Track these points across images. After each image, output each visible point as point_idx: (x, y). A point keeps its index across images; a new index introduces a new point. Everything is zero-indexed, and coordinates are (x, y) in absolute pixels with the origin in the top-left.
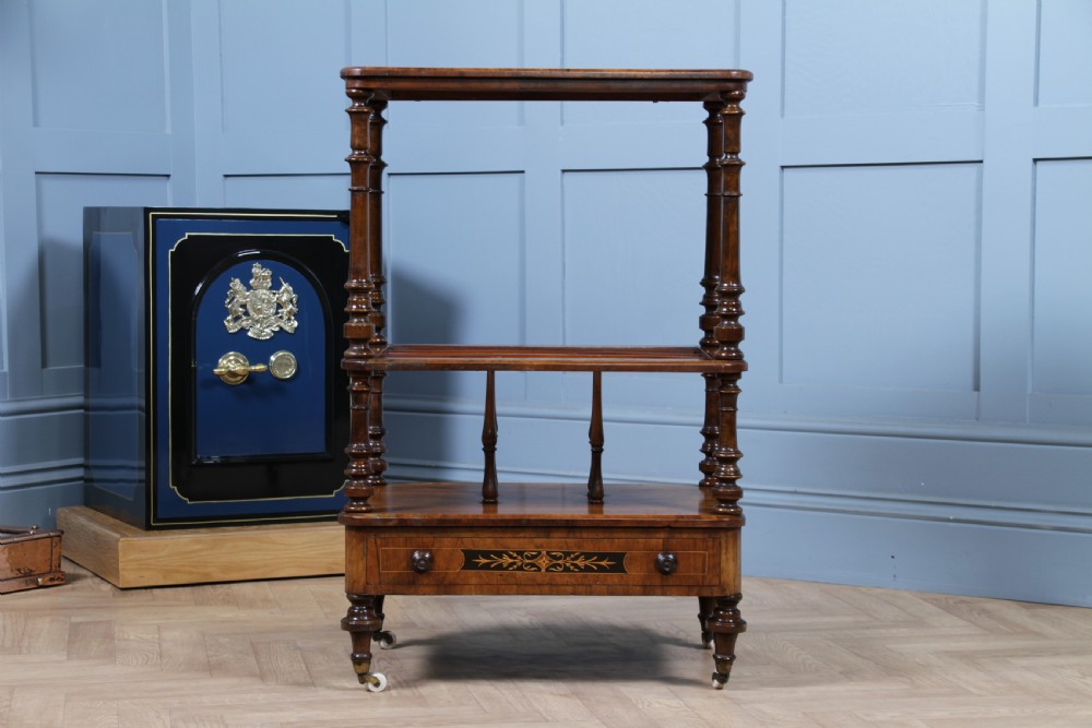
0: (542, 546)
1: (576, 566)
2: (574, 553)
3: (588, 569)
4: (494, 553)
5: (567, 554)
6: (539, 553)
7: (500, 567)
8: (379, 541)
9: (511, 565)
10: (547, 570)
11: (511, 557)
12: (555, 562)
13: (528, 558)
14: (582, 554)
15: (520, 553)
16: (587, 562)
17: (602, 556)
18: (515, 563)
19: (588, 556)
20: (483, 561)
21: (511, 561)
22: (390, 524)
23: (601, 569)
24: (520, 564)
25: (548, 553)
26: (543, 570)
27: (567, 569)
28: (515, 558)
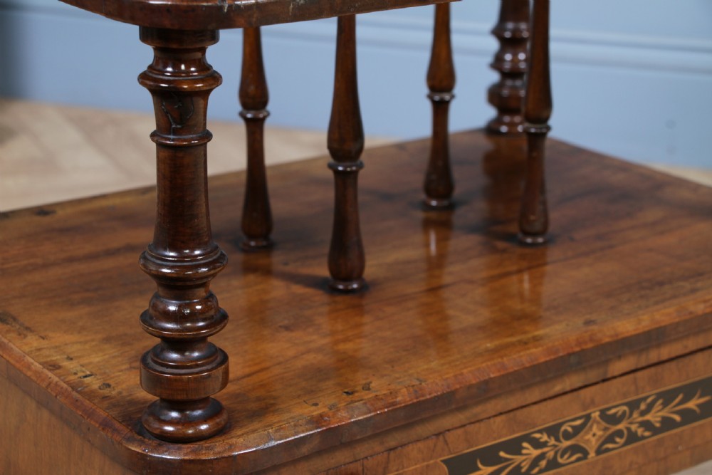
0: (593, 403)
1: (647, 425)
2: (645, 399)
3: (667, 424)
5: (633, 405)
6: (588, 417)
10: (599, 452)
11: (537, 444)
13: (567, 436)
14: (659, 396)
15: (553, 431)
17: (689, 391)
19: (667, 397)
21: (536, 453)
22: (305, 450)
23: (688, 417)
24: (551, 455)
25: (603, 414)
26: (592, 454)
27: (633, 438)
28: (545, 444)
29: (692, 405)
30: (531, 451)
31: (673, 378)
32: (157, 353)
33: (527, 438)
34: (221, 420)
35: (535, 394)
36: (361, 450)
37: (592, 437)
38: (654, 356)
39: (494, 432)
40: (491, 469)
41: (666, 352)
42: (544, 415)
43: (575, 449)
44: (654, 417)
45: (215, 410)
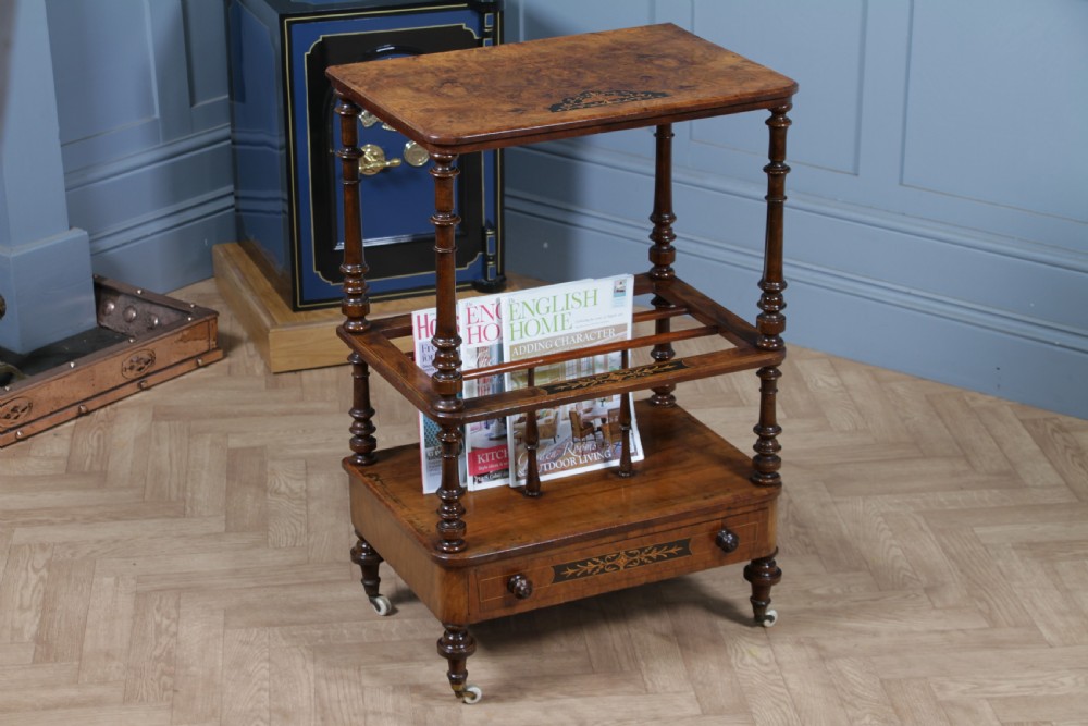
3: (660, 558)
4: (579, 563)
5: (642, 550)
7: (585, 574)
8: (478, 576)
9: (595, 569)
10: (625, 567)
12: (632, 559)
13: (609, 560)
16: (659, 553)
18: (597, 567)
20: (570, 572)
22: (492, 559)
25: (626, 553)
27: (642, 563)
29: (673, 551)
30: (591, 566)
31: (660, 540)
32: (442, 523)
33: (589, 560)
34: (463, 546)
35: (593, 543)
36: (516, 560)
37: (622, 561)
38: (651, 530)
39: (576, 557)
40: (573, 571)
41: (657, 529)
42: (598, 551)
43: (613, 566)
44: (653, 555)
45: (461, 542)
